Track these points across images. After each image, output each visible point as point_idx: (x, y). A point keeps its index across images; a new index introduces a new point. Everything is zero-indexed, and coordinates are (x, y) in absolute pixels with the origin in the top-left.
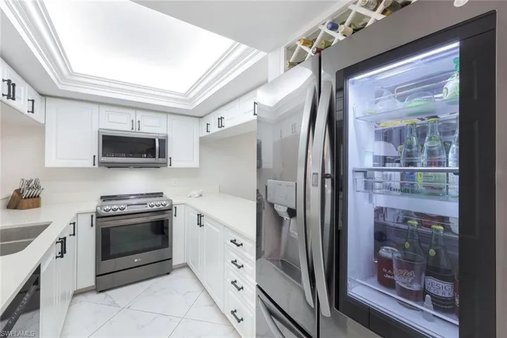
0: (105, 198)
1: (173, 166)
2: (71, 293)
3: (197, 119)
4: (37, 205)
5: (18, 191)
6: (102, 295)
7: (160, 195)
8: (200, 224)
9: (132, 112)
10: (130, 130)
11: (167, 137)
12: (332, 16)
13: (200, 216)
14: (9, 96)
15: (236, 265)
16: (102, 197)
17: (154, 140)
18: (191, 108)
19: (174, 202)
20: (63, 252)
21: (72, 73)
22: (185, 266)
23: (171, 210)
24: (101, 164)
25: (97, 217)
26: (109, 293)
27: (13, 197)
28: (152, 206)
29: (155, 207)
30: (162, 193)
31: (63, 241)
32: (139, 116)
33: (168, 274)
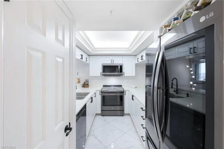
0: (104, 86)
1: (125, 75)
2: (95, 114)
3: (134, 56)
4: (88, 87)
5: (84, 82)
6: (103, 117)
7: (121, 86)
8: (133, 99)
9: (111, 57)
10: (111, 63)
11: (123, 65)
12: (177, 13)
13: (133, 96)
14: (81, 59)
15: (143, 118)
16: (103, 86)
17: (118, 66)
18: (131, 53)
19: (125, 89)
20: (92, 101)
21: (95, 48)
22: (129, 115)
23: (124, 92)
24: (103, 75)
25: (101, 92)
26: (105, 117)
27: (83, 84)
28: (117, 90)
29: (118, 91)
30: (122, 85)
31: (92, 98)
32: (113, 58)
33: (123, 116)
